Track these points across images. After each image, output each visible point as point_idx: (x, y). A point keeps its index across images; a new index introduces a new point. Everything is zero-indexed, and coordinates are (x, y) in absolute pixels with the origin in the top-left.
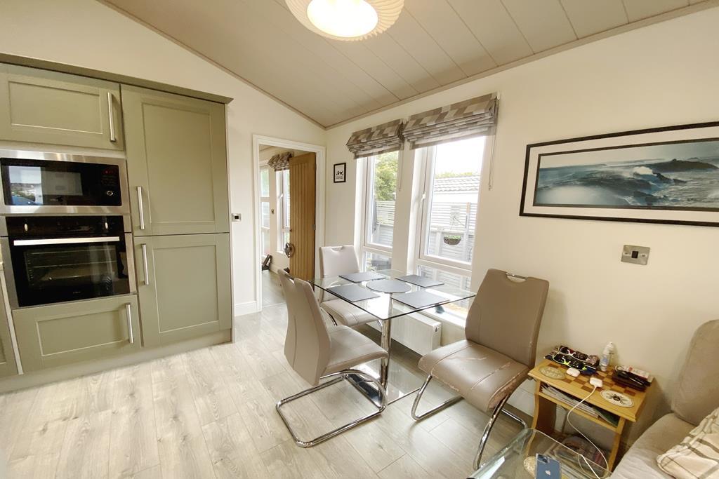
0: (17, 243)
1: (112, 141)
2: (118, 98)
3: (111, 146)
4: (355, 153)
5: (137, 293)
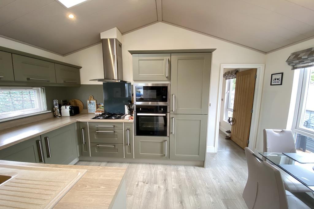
0: (138, 114)
1: (166, 77)
2: (170, 60)
3: (166, 79)
4: (293, 66)
5: (169, 137)
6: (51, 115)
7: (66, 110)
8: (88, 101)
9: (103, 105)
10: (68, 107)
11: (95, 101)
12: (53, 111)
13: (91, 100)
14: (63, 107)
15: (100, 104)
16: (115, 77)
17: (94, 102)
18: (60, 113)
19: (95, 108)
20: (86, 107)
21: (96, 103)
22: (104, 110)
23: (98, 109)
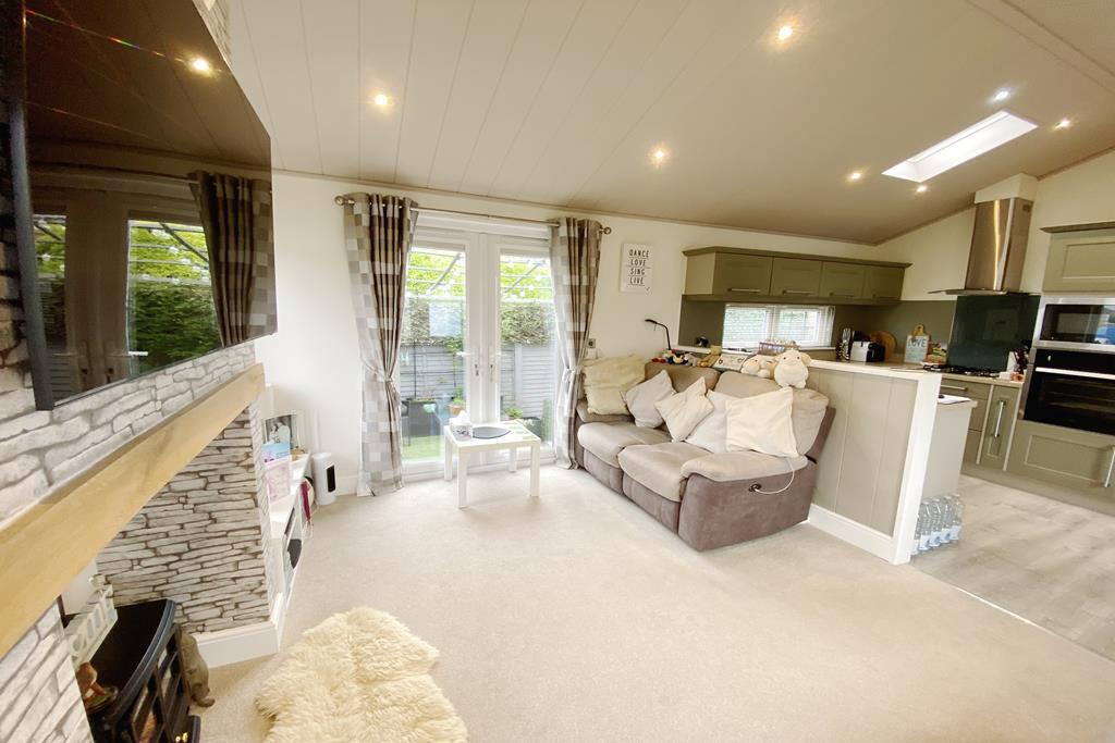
0: (1038, 370)
6: (834, 355)
7: (862, 349)
8: (910, 337)
9: (945, 348)
10: (866, 345)
11: (926, 338)
12: (838, 349)
13: (916, 334)
14: (857, 344)
15: (937, 345)
16: (996, 284)
17: (923, 340)
18: (849, 353)
19: (925, 353)
20: (900, 350)
21: (930, 340)
22: (945, 360)
23: (930, 356)
